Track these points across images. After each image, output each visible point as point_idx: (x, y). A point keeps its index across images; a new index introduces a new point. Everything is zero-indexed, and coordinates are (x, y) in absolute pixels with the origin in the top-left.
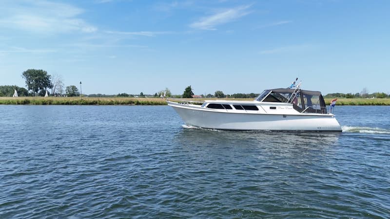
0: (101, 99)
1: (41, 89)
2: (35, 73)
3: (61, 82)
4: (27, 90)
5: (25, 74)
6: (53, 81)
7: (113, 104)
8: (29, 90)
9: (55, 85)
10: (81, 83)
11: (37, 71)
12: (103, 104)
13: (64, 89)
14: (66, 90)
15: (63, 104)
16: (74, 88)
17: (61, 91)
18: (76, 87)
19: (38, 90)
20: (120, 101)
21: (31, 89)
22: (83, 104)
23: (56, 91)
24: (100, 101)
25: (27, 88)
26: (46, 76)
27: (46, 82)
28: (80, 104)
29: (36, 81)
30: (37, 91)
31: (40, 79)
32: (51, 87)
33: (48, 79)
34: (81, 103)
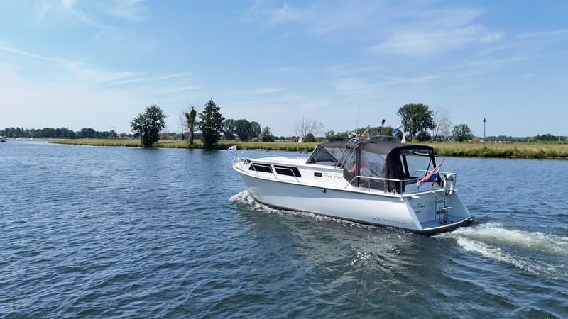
0: (521, 148)
1: (419, 130)
2: (413, 109)
3: (447, 120)
4: (403, 131)
5: (401, 111)
6: (436, 119)
7: (544, 157)
8: (405, 132)
9: (438, 125)
10: (484, 121)
11: (415, 106)
12: (525, 157)
13: (451, 130)
14: (453, 131)
15: (454, 155)
16: (465, 128)
17: (447, 133)
18: (468, 126)
19: (416, 132)
20: (558, 152)
21: (408, 130)
22: (487, 156)
23: (440, 133)
24: (518, 152)
25: (402, 130)
26: (427, 113)
27: (426, 120)
28: (482, 156)
29: (414, 119)
30: (414, 132)
31: (418, 116)
32: (433, 127)
33: (429, 116)
34: (485, 153)
